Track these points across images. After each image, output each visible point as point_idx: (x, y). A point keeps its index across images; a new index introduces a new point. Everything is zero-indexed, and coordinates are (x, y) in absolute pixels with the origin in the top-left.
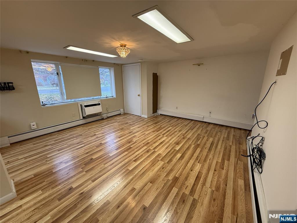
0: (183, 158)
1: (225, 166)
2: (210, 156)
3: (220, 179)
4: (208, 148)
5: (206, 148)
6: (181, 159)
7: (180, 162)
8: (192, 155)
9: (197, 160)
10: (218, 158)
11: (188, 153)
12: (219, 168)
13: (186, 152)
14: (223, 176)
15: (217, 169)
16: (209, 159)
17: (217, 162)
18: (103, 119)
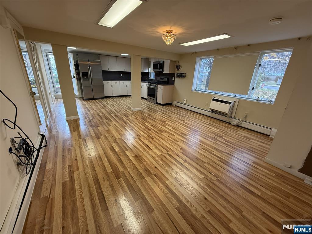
0: (111, 149)
1: (68, 172)
2: (90, 171)
3: (69, 156)
4: (101, 181)
5: (104, 181)
6: (111, 147)
7: (109, 146)
8: (107, 157)
9: (99, 157)
10: (79, 176)
11: (113, 156)
12: (74, 164)
13: (116, 155)
14: (67, 161)
15: (75, 162)
16: (88, 167)
17: (78, 169)
18: (230, 123)
